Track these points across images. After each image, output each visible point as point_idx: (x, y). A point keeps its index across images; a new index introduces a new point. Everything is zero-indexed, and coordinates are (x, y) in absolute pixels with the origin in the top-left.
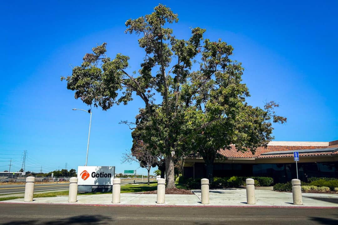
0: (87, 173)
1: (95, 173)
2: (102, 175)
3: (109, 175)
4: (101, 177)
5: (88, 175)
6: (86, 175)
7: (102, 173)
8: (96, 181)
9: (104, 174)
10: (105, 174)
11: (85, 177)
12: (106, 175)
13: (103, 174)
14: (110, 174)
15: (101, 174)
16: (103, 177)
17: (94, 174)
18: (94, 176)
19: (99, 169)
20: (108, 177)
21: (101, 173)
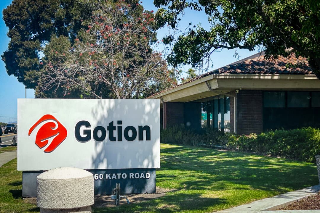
0: (57, 126)
1: (87, 124)
2: (115, 134)
3: (145, 132)
4: (112, 139)
5: (63, 132)
6: (52, 133)
7: (116, 124)
8: (99, 155)
9: (124, 126)
10: (128, 129)
11: (51, 140)
12: (130, 133)
13: (120, 129)
14: (147, 128)
15: (111, 127)
16: (120, 139)
17: (83, 128)
18: (83, 135)
19: (105, 113)
20: (141, 139)
21: (111, 124)
